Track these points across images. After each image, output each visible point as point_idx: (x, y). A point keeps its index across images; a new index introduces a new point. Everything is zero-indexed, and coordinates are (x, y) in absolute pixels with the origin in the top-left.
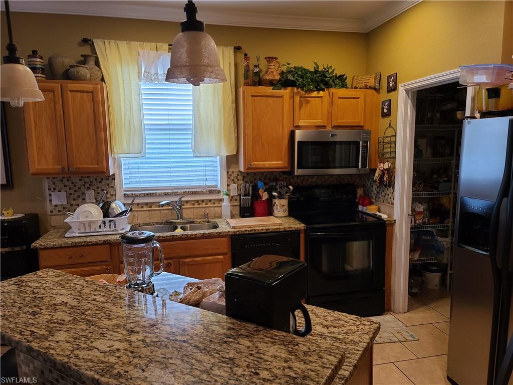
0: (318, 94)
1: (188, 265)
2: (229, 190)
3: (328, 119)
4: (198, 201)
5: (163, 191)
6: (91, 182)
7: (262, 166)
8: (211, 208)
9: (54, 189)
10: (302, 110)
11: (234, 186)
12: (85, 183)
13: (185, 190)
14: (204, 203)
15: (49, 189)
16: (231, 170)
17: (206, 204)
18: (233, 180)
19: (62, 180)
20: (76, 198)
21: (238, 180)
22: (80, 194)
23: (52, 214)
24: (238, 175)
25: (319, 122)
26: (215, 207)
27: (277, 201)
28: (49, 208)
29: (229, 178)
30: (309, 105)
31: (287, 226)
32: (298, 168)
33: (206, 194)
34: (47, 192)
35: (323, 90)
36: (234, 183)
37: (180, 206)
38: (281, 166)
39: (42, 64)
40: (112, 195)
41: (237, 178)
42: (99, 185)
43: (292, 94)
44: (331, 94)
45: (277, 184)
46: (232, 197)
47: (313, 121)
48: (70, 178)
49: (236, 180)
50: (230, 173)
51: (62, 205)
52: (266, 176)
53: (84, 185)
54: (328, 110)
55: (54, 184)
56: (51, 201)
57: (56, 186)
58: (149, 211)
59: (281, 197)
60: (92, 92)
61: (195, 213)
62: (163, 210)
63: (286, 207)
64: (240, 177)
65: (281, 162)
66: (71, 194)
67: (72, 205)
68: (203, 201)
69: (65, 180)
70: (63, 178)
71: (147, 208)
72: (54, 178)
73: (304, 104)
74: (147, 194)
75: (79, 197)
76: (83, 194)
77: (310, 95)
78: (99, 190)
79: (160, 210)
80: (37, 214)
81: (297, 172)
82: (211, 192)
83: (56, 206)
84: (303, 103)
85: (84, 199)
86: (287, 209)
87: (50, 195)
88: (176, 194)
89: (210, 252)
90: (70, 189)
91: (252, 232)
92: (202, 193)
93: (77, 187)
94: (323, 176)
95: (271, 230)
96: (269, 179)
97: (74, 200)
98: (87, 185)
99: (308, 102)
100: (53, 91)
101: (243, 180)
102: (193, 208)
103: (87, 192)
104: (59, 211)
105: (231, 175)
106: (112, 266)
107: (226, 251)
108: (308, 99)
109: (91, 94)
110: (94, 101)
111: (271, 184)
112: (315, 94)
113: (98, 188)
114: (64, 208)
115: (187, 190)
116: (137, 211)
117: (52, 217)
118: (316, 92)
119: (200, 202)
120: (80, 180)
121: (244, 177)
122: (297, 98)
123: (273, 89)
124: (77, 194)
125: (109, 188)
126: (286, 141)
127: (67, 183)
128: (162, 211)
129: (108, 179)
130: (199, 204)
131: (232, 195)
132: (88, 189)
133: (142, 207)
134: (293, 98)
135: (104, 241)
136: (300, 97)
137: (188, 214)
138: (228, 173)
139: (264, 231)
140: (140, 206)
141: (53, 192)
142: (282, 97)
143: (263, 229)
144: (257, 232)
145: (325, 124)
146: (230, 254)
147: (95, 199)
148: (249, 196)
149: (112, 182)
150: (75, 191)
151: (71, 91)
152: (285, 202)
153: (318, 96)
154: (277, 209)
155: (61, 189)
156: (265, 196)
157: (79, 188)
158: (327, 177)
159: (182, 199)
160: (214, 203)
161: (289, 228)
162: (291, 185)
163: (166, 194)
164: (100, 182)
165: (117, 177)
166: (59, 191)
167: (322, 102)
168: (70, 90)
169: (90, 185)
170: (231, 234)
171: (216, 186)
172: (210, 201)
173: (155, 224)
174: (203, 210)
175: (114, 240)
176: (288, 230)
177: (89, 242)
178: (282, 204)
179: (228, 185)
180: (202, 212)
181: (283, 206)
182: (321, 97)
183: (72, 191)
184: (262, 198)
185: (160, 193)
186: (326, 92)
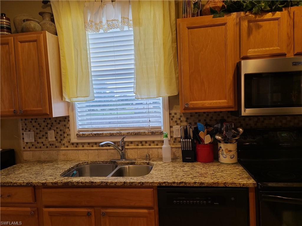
0: (273, 15)
1: (109, 216)
2: (171, 132)
3: (288, 46)
4: (141, 142)
5: (109, 132)
6: (52, 123)
7: (200, 106)
8: (154, 150)
9: (26, 129)
10: (251, 37)
11: (176, 128)
12: (48, 124)
13: (128, 131)
14: (147, 144)
15: (23, 129)
16: (173, 112)
17: (150, 145)
18: (176, 122)
19: (31, 122)
20: (41, 136)
21: (181, 121)
22: (44, 133)
23: (24, 150)
24: (181, 116)
25: (275, 49)
26: (158, 148)
27: (222, 146)
28: (23, 145)
29: (172, 119)
30: (261, 30)
31: (229, 180)
32: (246, 107)
33: (149, 135)
34: (21, 132)
35: (280, 10)
36: (177, 124)
37: (123, 147)
38: (226, 105)
39: (8, 24)
40: (68, 135)
41: (180, 119)
42: (58, 126)
43: (238, 20)
44: (292, 15)
45: (222, 126)
46: (175, 139)
47: (268, 49)
48: (37, 119)
49: (179, 122)
50: (173, 115)
51: (31, 143)
52: (212, 118)
53: (47, 126)
54: (288, 34)
55: (26, 124)
56: (23, 139)
57: (27, 127)
58: (98, 150)
59: (226, 141)
60: (35, 41)
61: (139, 153)
62: (110, 149)
63: (234, 153)
64: (183, 119)
65: (226, 101)
66: (37, 133)
67: (38, 143)
68: (146, 142)
69: (33, 121)
70: (32, 119)
71: (96, 147)
72: (26, 120)
73: (254, 30)
74: (95, 134)
75: (43, 136)
76: (46, 133)
77: (262, 18)
78: (58, 130)
79: (107, 149)
80: (13, 150)
81: (246, 112)
82: (153, 134)
83: (27, 143)
84: (252, 29)
85: (47, 138)
86: (236, 155)
87: (23, 134)
88: (119, 135)
89: (132, 204)
90: (37, 129)
91: (181, 185)
92: (144, 134)
93: (42, 127)
94: (284, 116)
95: (206, 185)
96: (216, 120)
97: (40, 138)
98: (49, 126)
99: (259, 27)
100: (8, 44)
101: (187, 121)
102: (138, 148)
103: (49, 132)
104: (29, 148)
105: (173, 117)
106: (36, 209)
107: (150, 204)
108: (260, 23)
109: (36, 42)
110: (38, 49)
111: (216, 126)
112: (269, 15)
113: (57, 128)
114: (33, 145)
115: (131, 131)
116: (88, 150)
117: (25, 153)
118: (270, 13)
119: (144, 143)
120: (44, 122)
121: (187, 119)
122: (245, 24)
123: (213, 17)
124: (42, 133)
125: (66, 128)
126: (230, 76)
127: (34, 124)
128: (109, 151)
129: (65, 121)
130: (142, 145)
131: (175, 136)
132: (50, 129)
133: (92, 146)
134: (239, 24)
135: (27, 183)
136: (249, 22)
137: (131, 154)
138: (170, 114)
139: (197, 185)
140: (91, 145)
141: (25, 131)
142: (224, 24)
143: (195, 183)
144: (188, 185)
145: (285, 51)
146: (156, 208)
147: (55, 138)
148: (190, 139)
149: (68, 123)
150: (40, 131)
151: (21, 42)
152: (232, 147)
153: (274, 17)
154: (222, 154)
155: (30, 129)
156: (207, 140)
157: (44, 129)
158: (289, 118)
159: (125, 140)
160: (157, 145)
161: (231, 184)
162: (241, 126)
163: (112, 135)
164: (59, 123)
165: (71, 119)
166: (29, 131)
167: (279, 25)
168: (19, 41)
169: (51, 126)
170: (156, 185)
171: (160, 128)
172: (153, 142)
173: (101, 163)
174: (147, 151)
175: (36, 183)
176: (230, 186)
177: (15, 183)
178: (229, 149)
179: (171, 127)
180: (145, 152)
181: (230, 151)
182: (277, 19)
183: (38, 131)
184: (204, 142)
185: (106, 134)
186: (285, 12)
